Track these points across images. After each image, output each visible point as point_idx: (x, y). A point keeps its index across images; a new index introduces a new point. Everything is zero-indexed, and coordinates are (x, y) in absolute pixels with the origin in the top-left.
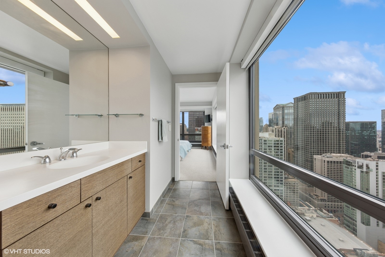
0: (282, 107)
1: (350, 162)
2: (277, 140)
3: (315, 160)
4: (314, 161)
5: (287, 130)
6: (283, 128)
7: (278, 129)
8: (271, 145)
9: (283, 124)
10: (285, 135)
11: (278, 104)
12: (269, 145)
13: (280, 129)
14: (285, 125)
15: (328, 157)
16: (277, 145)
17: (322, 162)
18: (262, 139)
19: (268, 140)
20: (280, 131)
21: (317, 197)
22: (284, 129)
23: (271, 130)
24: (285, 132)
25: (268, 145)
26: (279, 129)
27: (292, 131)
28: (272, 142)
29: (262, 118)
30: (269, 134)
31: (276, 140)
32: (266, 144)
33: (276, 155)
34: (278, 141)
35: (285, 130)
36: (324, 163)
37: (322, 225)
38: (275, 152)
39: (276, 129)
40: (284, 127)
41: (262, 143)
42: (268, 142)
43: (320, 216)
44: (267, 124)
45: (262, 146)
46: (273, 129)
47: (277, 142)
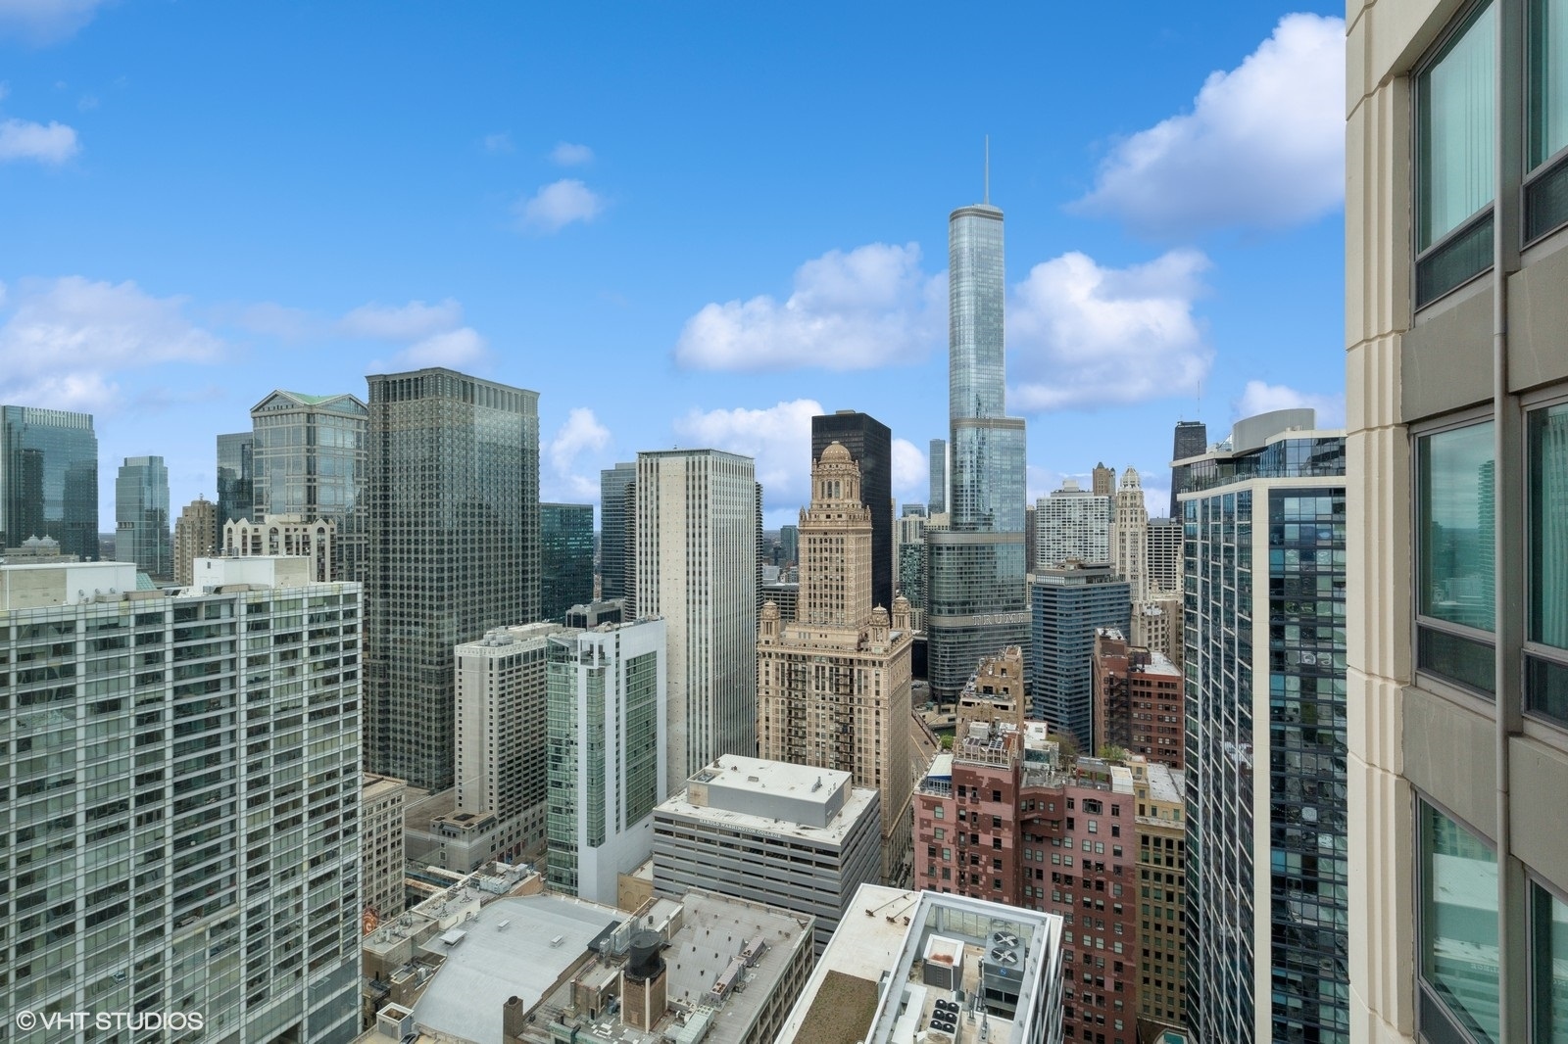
0: (307, 410)
1: (563, 648)
2: (329, 594)
3: (460, 667)
4: (457, 670)
5: (332, 536)
6: (312, 529)
7: (287, 530)
8: (292, 630)
9: (309, 502)
10: (323, 565)
11: (283, 388)
12: (284, 631)
13: (300, 533)
14: (320, 510)
15: (500, 644)
16: (328, 626)
17: (482, 668)
18: (231, 603)
19: (277, 598)
20: (298, 543)
21: (466, 822)
22: (321, 531)
23: (245, 538)
24: (323, 548)
25: (274, 631)
26: (291, 532)
27: (355, 542)
28: (299, 613)
29: (156, 464)
30: (279, 567)
31: (321, 594)
32: (261, 626)
33: (320, 683)
34: (331, 600)
35: (327, 537)
36: (491, 669)
37: (500, 929)
38: (315, 664)
39: (274, 531)
40: (320, 523)
41: (232, 625)
42: (278, 615)
43: (492, 896)
44: (203, 504)
45: (232, 643)
46: (256, 530)
47: (327, 610)
